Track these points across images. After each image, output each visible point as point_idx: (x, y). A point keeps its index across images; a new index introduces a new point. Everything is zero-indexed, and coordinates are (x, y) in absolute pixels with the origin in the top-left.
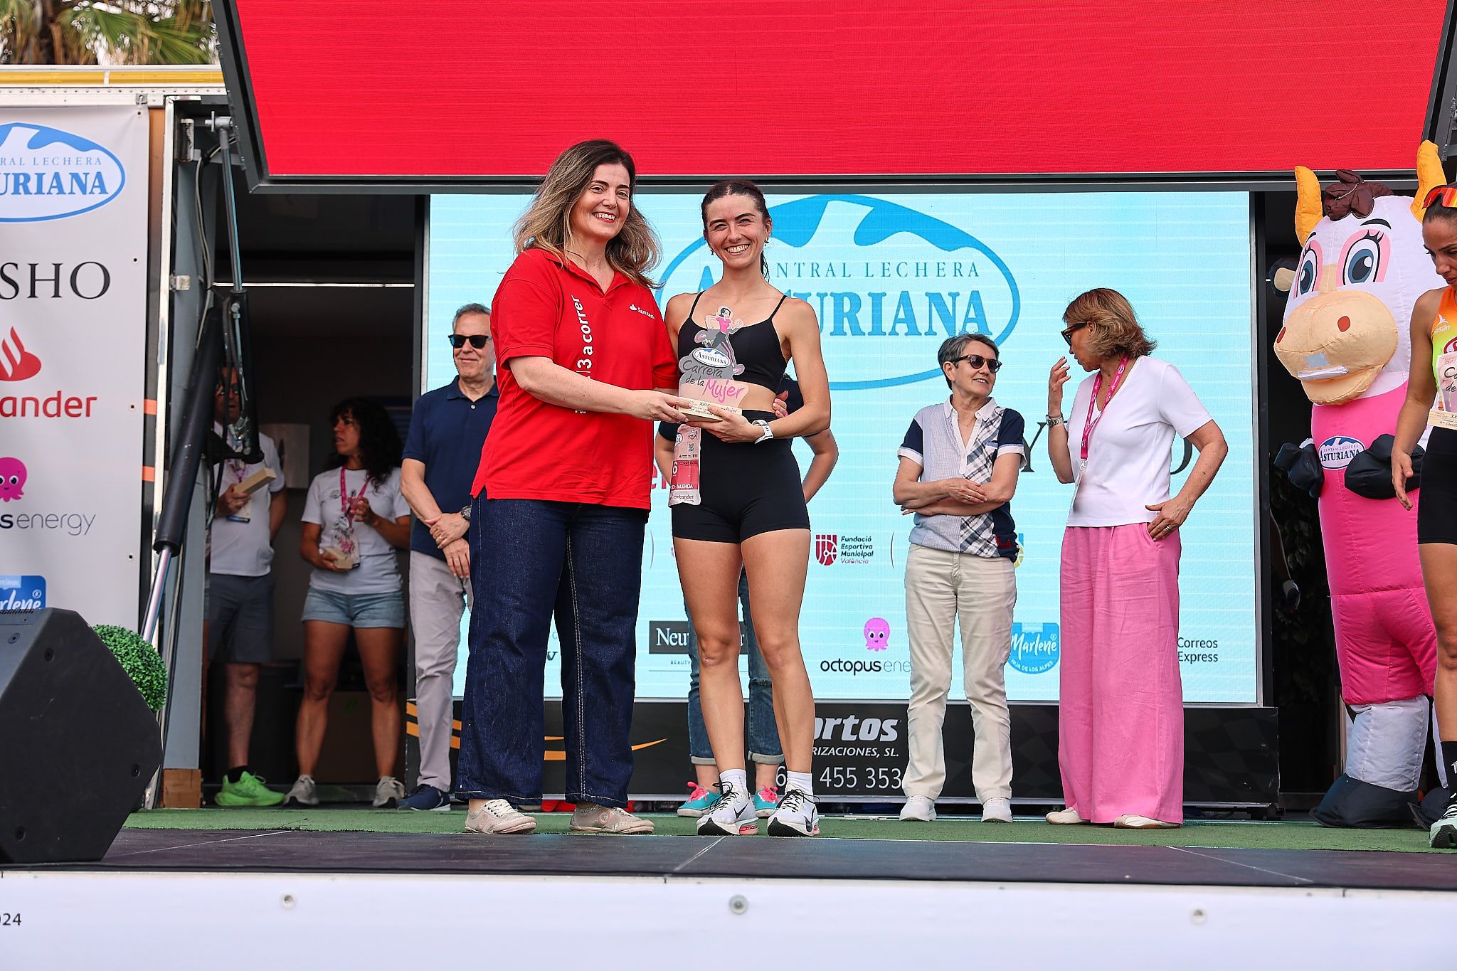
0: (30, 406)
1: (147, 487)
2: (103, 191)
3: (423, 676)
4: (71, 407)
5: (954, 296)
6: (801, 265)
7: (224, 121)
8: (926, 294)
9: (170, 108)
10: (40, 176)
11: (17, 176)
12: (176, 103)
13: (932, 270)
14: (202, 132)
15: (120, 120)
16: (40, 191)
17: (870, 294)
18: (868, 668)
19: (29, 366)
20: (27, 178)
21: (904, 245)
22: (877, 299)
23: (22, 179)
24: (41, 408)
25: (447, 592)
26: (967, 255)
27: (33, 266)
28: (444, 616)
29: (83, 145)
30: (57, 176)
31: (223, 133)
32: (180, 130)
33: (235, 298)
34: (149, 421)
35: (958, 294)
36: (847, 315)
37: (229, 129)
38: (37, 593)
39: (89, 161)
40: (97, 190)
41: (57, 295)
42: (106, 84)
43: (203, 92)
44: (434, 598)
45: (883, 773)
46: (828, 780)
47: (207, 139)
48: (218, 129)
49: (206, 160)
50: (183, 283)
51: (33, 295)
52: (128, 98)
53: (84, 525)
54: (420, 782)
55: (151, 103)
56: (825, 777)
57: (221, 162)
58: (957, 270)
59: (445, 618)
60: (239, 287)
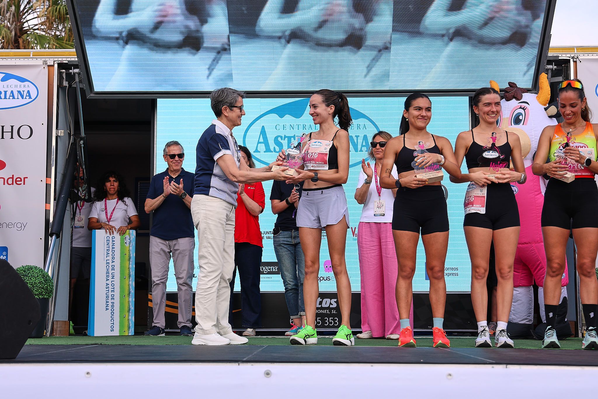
0: (2, 180)
1: (47, 212)
2: (30, 98)
3: (155, 284)
4: (17, 181)
5: (357, 137)
6: (299, 125)
7: (77, 70)
9: (56, 66)
12: (58, 64)
14: (68, 75)
15: (37, 70)
16: (5, 98)
18: (325, 279)
24: (6, 182)
25: (164, 251)
27: (3, 127)
28: (163, 261)
29: (22, 80)
30: (12, 92)
31: (77, 75)
32: (60, 74)
33: (82, 139)
34: (48, 186)
35: (359, 136)
37: (79, 74)
38: (4, 253)
39: (24, 86)
40: (28, 97)
41: (12, 138)
42: (31, 56)
43: (69, 59)
44: (159, 253)
45: (331, 320)
47: (71, 78)
48: (74, 74)
49: (70, 86)
50: (61, 133)
51: (3, 138)
52: (40, 62)
53: (23, 226)
54: (153, 325)
55: (49, 64)
57: (76, 86)
58: (359, 127)
59: (163, 262)
60: (83, 134)
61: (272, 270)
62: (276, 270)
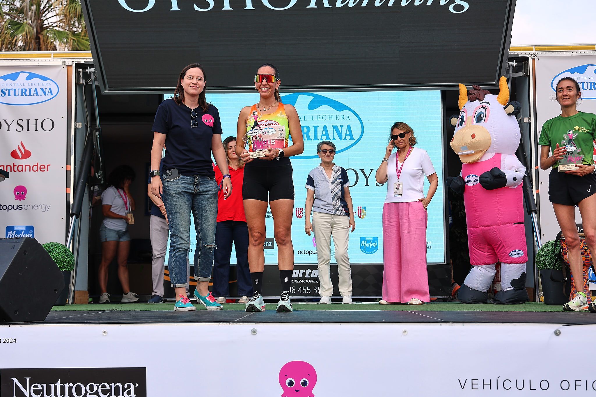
0: (28, 168)
1: (68, 195)
2: (52, 94)
3: (156, 257)
4: (41, 168)
5: (342, 126)
7: (92, 70)
8: (332, 126)
9: (74, 65)
10: (30, 90)
11: (22, 90)
12: (76, 64)
13: (334, 118)
14: (85, 73)
15: (57, 70)
16: (30, 95)
17: (313, 126)
18: (314, 253)
19: (27, 154)
20: (26, 90)
21: (325, 110)
22: (316, 128)
23: (24, 91)
24: (31, 169)
25: (164, 229)
26: (346, 113)
27: (28, 120)
29: (44, 79)
30: (36, 89)
31: (92, 74)
32: (78, 73)
33: (97, 130)
34: (68, 172)
35: (343, 126)
36: (305, 133)
37: (94, 73)
38: (31, 232)
39: (47, 84)
40: (49, 94)
41: (36, 130)
42: (52, 58)
43: (85, 60)
44: (160, 231)
46: (301, 291)
47: (87, 76)
48: (90, 73)
49: (87, 83)
50: (80, 125)
51: (28, 130)
52: (59, 62)
53: (47, 208)
54: (154, 294)
55: (67, 64)
56: (300, 290)
57: (91, 84)
58: (343, 118)
59: (163, 238)
60: (98, 126)
61: (267, 245)
62: (270, 245)
